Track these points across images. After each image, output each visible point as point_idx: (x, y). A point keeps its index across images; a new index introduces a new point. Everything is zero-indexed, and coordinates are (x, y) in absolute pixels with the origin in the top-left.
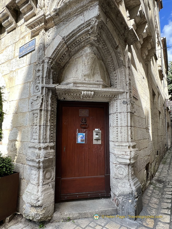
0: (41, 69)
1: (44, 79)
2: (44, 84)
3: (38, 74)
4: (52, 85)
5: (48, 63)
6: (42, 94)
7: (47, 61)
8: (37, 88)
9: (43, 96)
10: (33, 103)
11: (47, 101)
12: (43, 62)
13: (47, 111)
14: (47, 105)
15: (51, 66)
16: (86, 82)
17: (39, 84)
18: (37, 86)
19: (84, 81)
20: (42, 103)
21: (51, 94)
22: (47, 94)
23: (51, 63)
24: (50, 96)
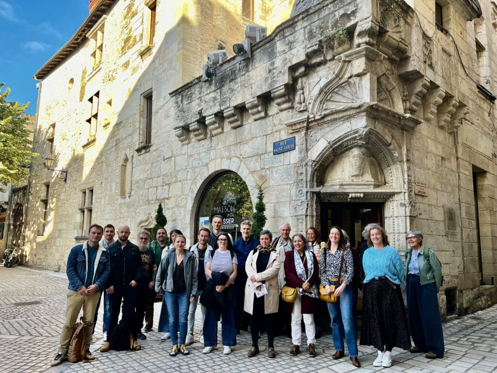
0: (304, 172)
1: (308, 183)
2: (309, 188)
3: (300, 178)
4: (316, 189)
5: (312, 166)
6: (307, 199)
7: (310, 163)
8: (301, 192)
9: (308, 201)
10: (297, 208)
11: (312, 206)
12: (306, 164)
13: (312, 216)
14: (312, 211)
15: (315, 168)
16: (354, 183)
17: (302, 189)
18: (300, 191)
19: (352, 183)
20: (307, 209)
21: (315, 198)
22: (312, 198)
23: (315, 165)
24: (314, 201)
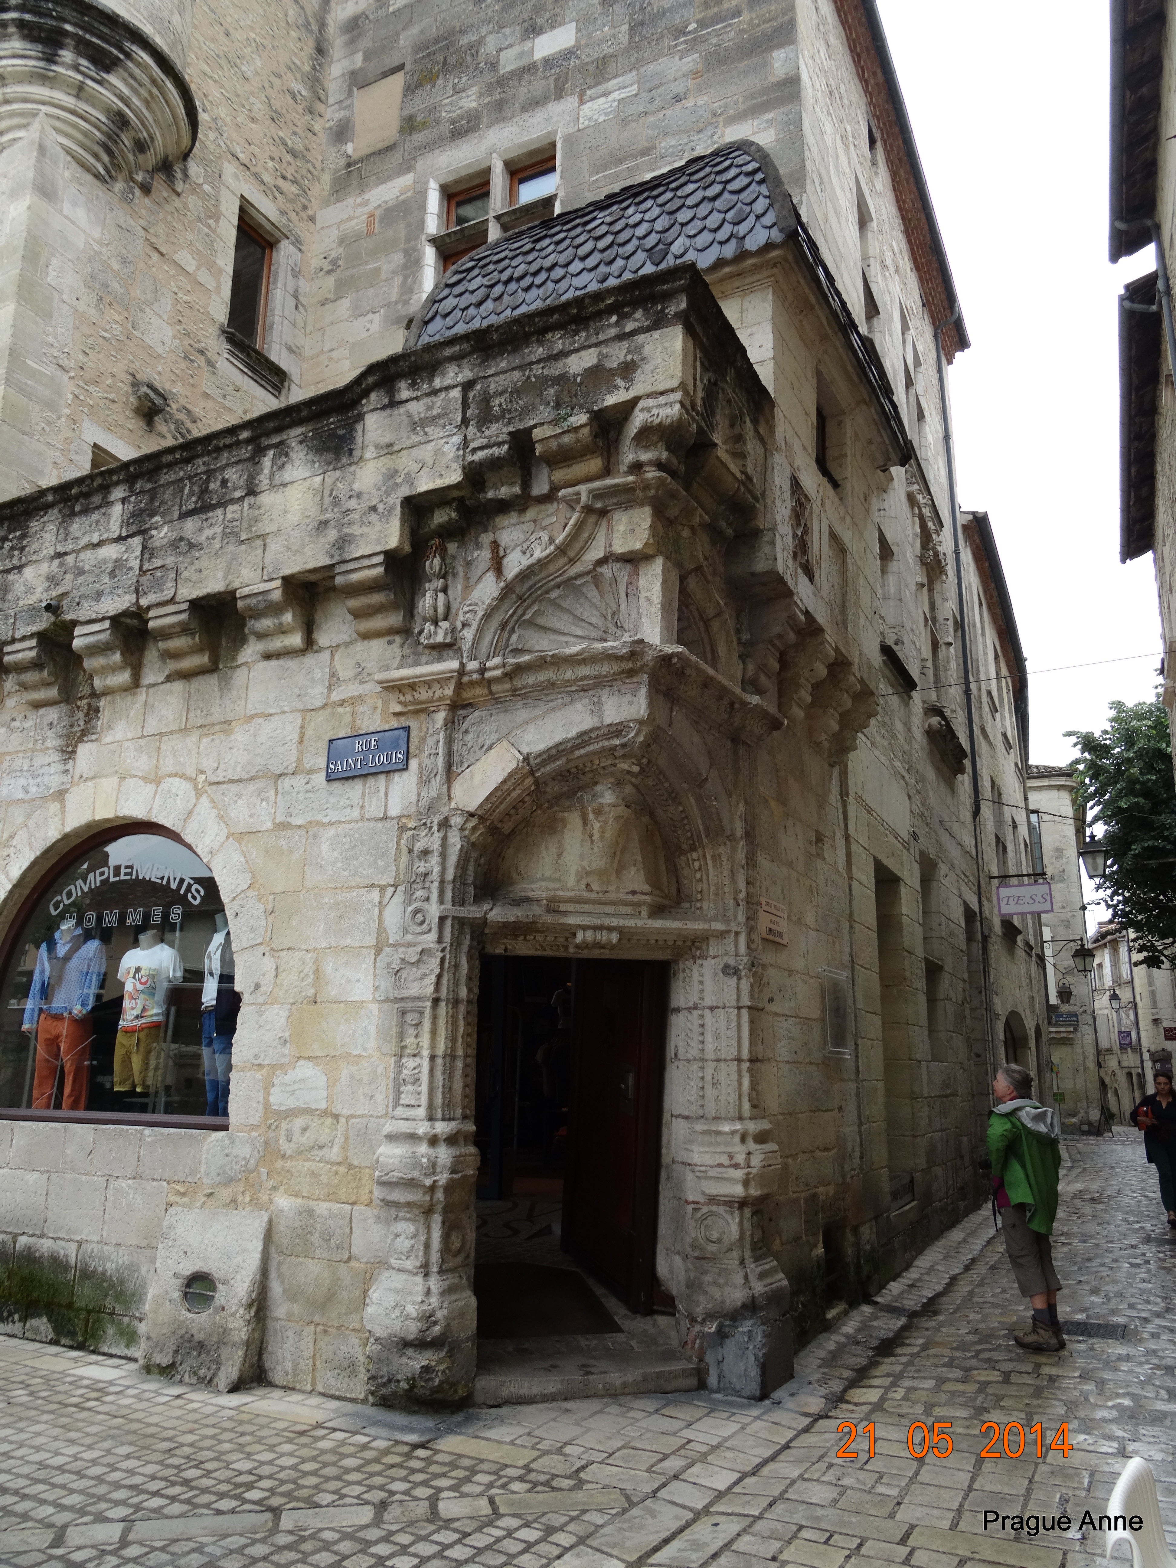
0: (436, 846)
1: (449, 889)
2: (448, 905)
3: (421, 867)
4: (473, 912)
5: (462, 829)
6: (440, 941)
7: (456, 820)
8: (419, 917)
9: (443, 950)
10: (404, 974)
11: (457, 966)
12: (445, 824)
13: (456, 1002)
14: (456, 983)
15: (473, 839)
16: (593, 896)
17: (425, 905)
18: (416, 912)
19: (586, 894)
20: (439, 977)
21: (467, 942)
22: (456, 943)
23: (474, 829)
24: (465, 948)
